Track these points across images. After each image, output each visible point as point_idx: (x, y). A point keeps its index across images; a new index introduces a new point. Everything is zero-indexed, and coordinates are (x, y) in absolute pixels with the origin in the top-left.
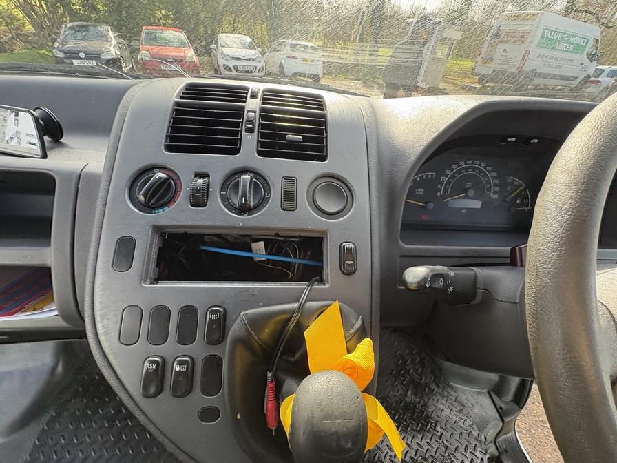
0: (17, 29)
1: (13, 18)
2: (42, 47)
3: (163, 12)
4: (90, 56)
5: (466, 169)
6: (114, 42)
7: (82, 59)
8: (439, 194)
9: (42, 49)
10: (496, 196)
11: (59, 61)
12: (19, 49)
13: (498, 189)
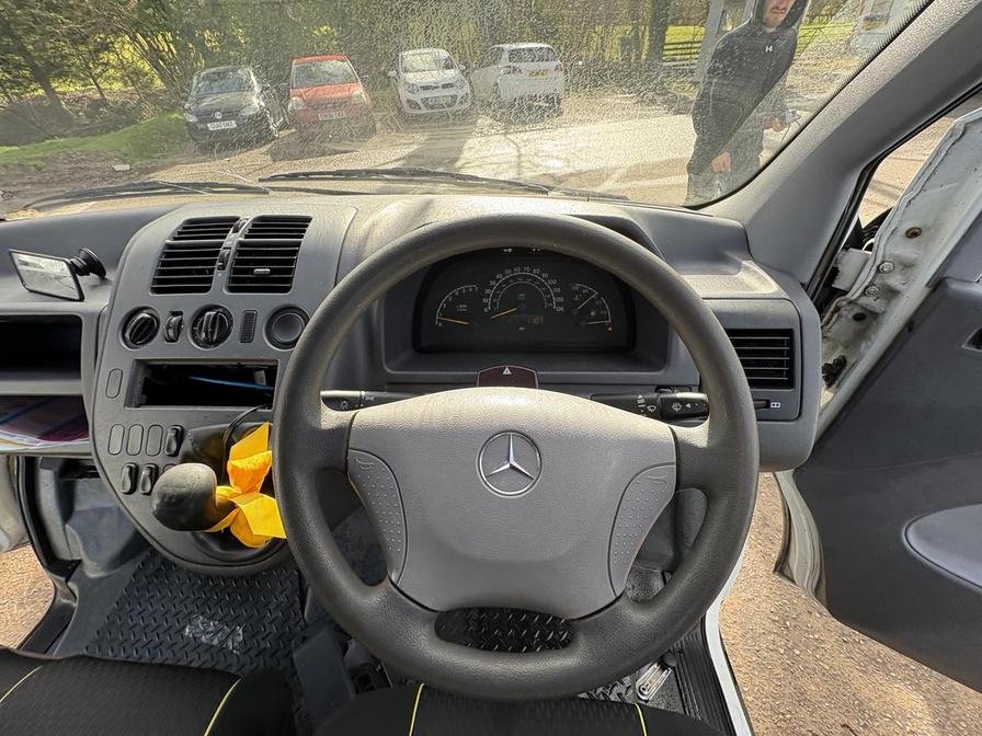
0: (146, 86)
1: (138, 73)
2: (173, 109)
3: (323, 29)
4: (229, 114)
5: (514, 278)
6: (257, 89)
7: (218, 120)
8: (486, 310)
9: (173, 112)
10: (561, 309)
11: (192, 127)
12: (149, 116)
13: (561, 299)
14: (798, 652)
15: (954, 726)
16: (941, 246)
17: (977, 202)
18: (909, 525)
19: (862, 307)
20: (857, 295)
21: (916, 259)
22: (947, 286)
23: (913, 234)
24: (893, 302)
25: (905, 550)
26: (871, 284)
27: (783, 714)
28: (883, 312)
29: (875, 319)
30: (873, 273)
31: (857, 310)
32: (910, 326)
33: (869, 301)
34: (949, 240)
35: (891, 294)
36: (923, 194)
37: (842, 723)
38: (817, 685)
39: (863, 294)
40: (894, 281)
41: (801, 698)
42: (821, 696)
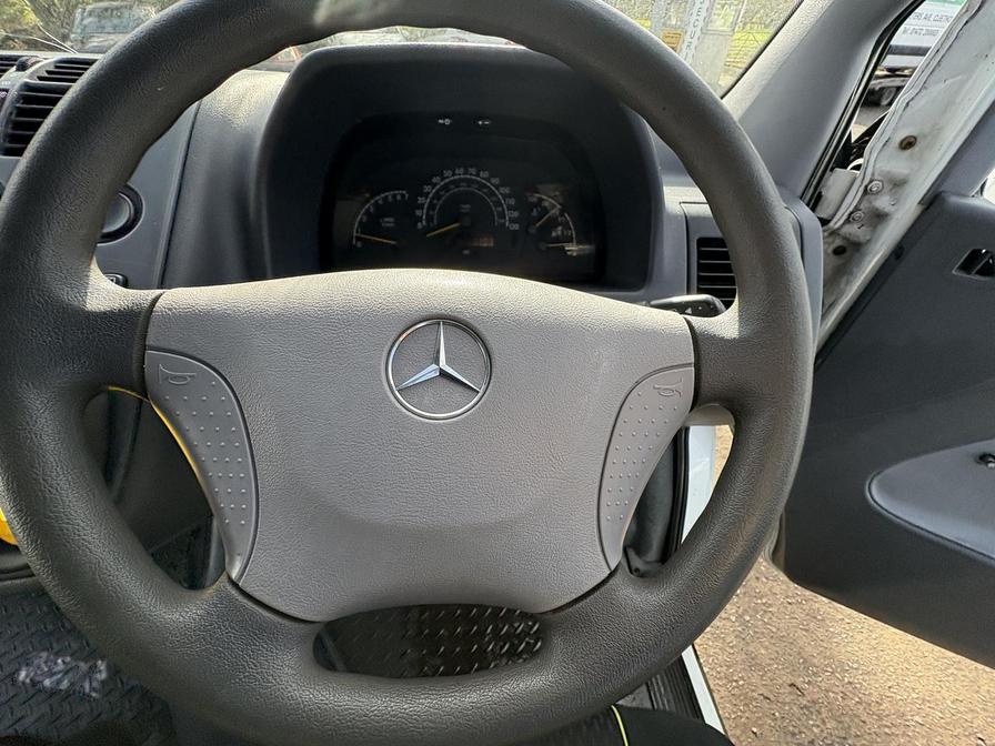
5: (455, 183)
8: (419, 226)
10: (516, 227)
13: (516, 214)
14: (748, 618)
15: (884, 672)
16: (939, 155)
17: (989, 91)
18: (873, 479)
19: (845, 238)
20: (841, 222)
21: (908, 175)
22: (944, 200)
23: (908, 144)
24: (879, 227)
25: (869, 506)
26: (857, 209)
27: (736, 681)
28: (869, 241)
29: (858, 250)
30: (860, 194)
31: (838, 242)
32: (898, 252)
33: (853, 230)
34: (948, 148)
35: (879, 218)
36: (924, 92)
37: (789, 682)
38: (766, 648)
39: (847, 221)
40: (883, 203)
41: (753, 663)
42: (770, 659)
